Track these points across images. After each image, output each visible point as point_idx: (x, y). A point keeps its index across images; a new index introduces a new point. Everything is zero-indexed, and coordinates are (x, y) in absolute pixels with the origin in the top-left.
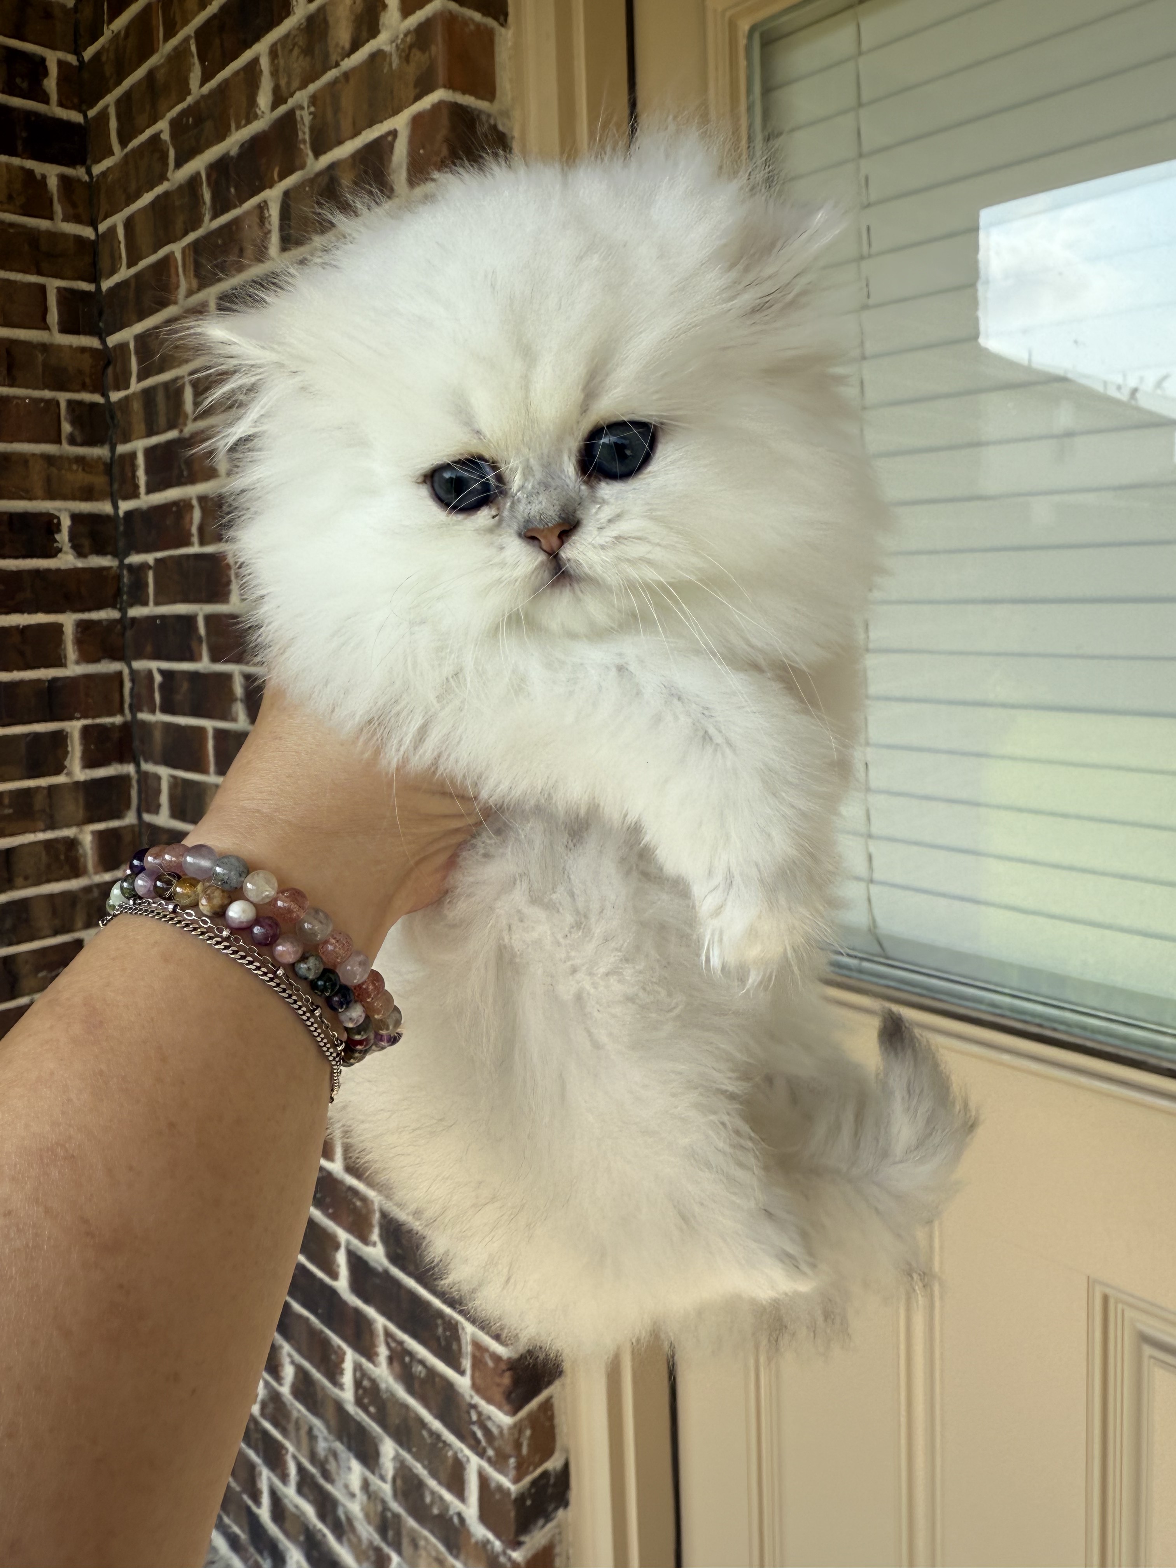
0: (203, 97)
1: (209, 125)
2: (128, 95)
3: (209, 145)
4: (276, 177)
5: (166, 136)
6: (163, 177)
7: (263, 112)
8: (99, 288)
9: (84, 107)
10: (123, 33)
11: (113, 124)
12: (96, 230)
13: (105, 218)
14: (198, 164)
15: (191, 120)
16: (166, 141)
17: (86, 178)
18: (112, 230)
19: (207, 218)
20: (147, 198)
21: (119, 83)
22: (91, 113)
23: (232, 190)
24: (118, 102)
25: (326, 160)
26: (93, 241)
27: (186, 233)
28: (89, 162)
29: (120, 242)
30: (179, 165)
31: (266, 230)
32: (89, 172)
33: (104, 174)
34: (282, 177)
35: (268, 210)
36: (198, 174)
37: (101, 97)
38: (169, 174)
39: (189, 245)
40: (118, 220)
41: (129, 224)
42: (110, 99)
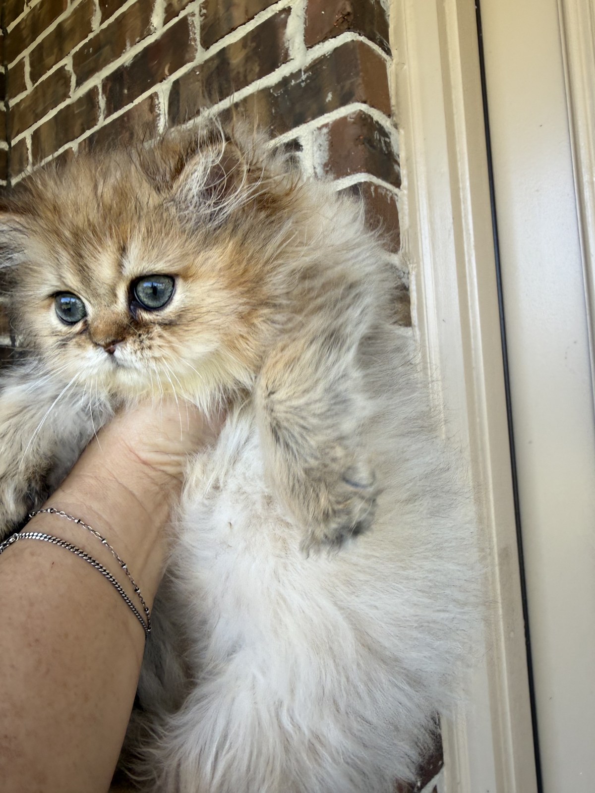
0: (102, 31)
1: (107, 50)
2: (40, 46)
3: (107, 62)
4: (167, 72)
5: (69, 68)
6: (66, 96)
7: (155, 29)
8: (9, 183)
9: (6, 63)
10: (38, 6)
11: (27, 69)
12: (10, 144)
13: (17, 135)
14: (96, 81)
15: (91, 49)
16: (69, 71)
17: (4, 109)
18: (23, 142)
19: (101, 118)
20: (52, 113)
21: (33, 40)
22: (10, 66)
23: (126, 91)
24: (32, 54)
25: (215, 49)
26: (6, 152)
27: (83, 131)
28: (6, 99)
29: (28, 149)
30: (79, 83)
31: (155, 114)
32: (7, 105)
33: (18, 105)
34: (172, 71)
35: (158, 99)
36: (96, 87)
37: (19, 52)
38: (71, 94)
39: (85, 140)
40: (27, 135)
41: (36, 136)
42: (26, 53)
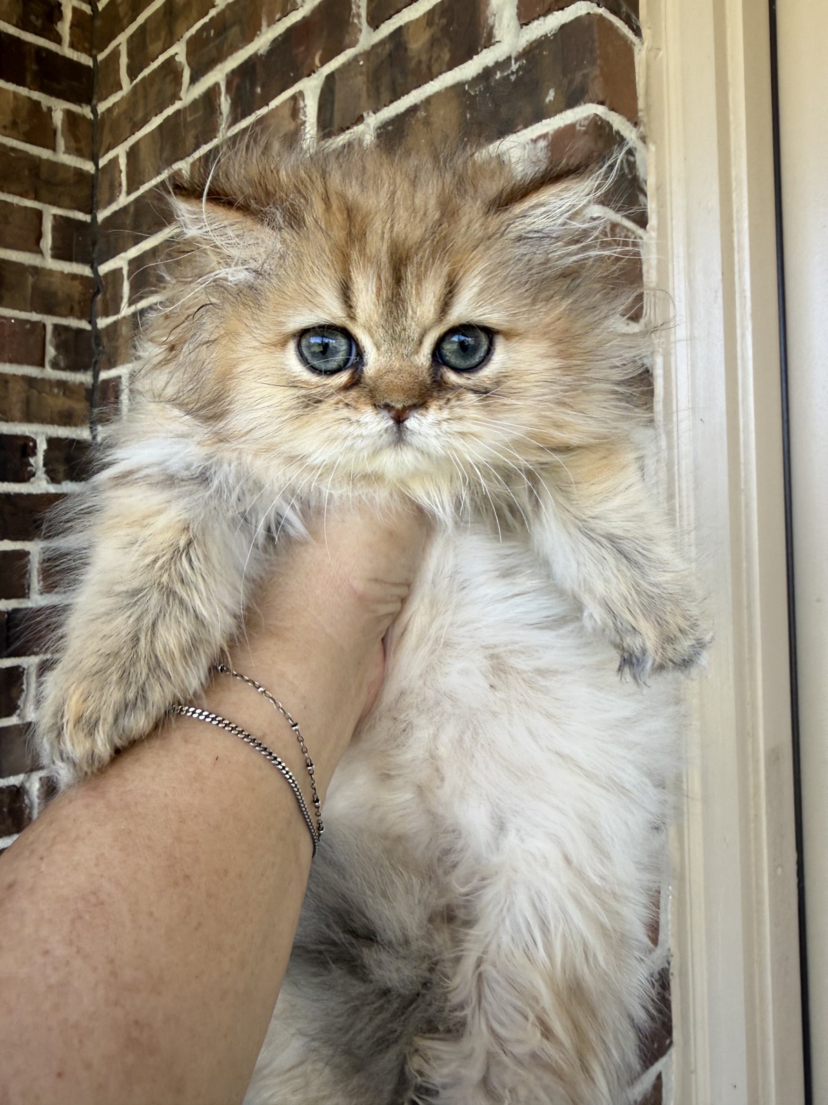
0: (228, 5)
1: (235, 31)
2: (142, 28)
3: (234, 49)
4: (317, 62)
5: (181, 58)
6: (176, 97)
8: (94, 218)
9: (94, 52)
11: (124, 60)
12: (96, 165)
13: (107, 151)
14: (218, 75)
15: (212, 32)
16: (181, 63)
17: (91, 116)
18: (115, 161)
19: (223, 126)
20: (156, 122)
21: (133, 19)
22: (101, 57)
23: (259, 90)
24: (130, 40)
25: (388, 27)
26: (92, 175)
27: (197, 147)
28: (94, 102)
29: (121, 172)
30: (194, 80)
31: (299, 122)
32: (94, 111)
33: (109, 110)
34: (324, 62)
35: (304, 100)
36: (217, 85)
37: (114, 37)
38: (182, 94)
39: (200, 159)
40: (120, 152)
41: (132, 154)
42: (122, 39)
